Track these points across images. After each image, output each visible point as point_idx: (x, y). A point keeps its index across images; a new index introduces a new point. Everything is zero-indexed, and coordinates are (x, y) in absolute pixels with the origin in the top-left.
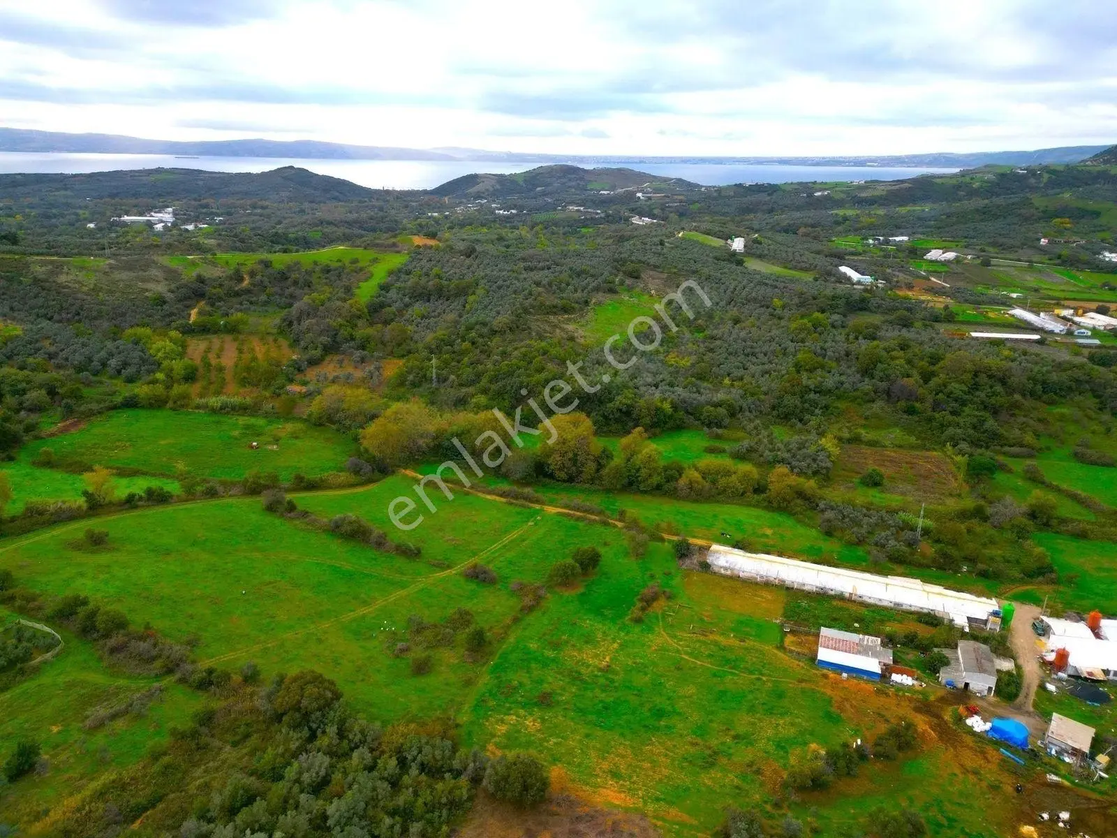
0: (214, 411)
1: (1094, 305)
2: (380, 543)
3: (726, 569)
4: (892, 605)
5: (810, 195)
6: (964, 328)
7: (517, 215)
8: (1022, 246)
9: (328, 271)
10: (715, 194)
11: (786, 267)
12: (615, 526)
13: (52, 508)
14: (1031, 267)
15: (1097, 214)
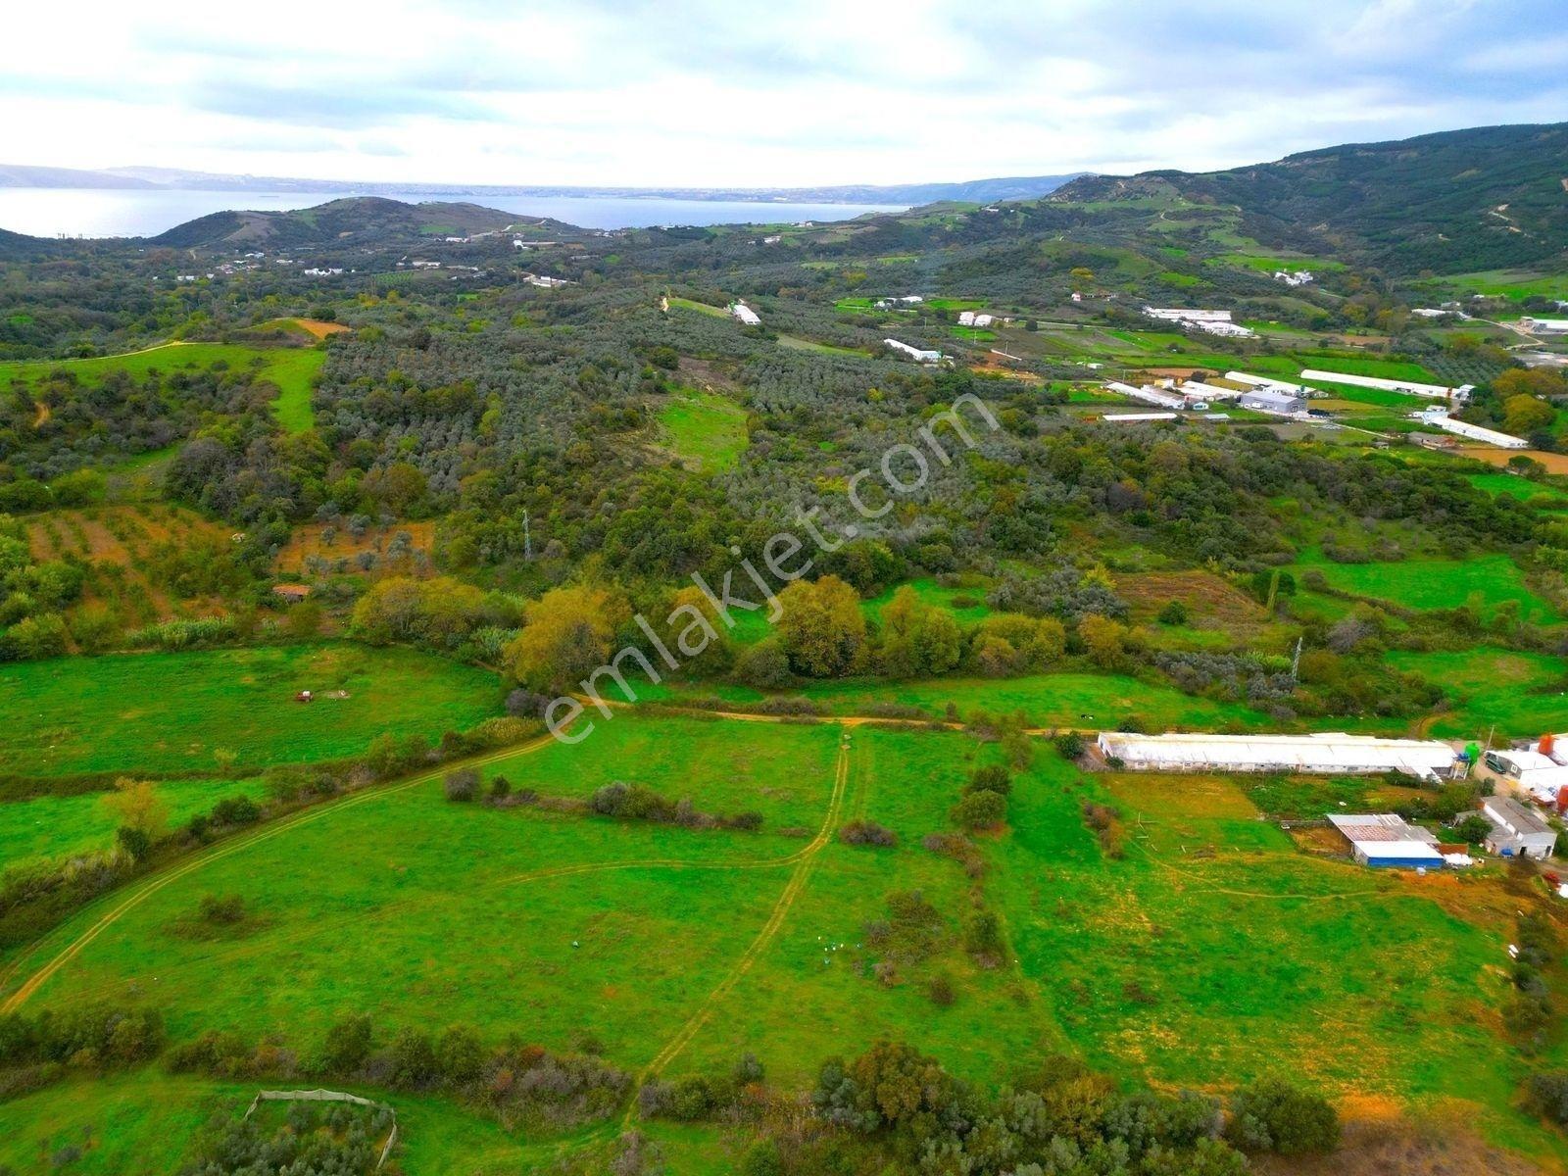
0: (173, 647)
1: (1189, 373)
2: (690, 821)
3: (1141, 762)
4: (1345, 770)
5: (760, 243)
6: (1091, 411)
7: (343, 276)
8: (1056, 304)
9: (185, 385)
10: (626, 242)
11: (824, 344)
12: (955, 731)
13: (70, 872)
14: (1080, 329)
15: (1115, 262)
